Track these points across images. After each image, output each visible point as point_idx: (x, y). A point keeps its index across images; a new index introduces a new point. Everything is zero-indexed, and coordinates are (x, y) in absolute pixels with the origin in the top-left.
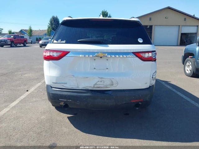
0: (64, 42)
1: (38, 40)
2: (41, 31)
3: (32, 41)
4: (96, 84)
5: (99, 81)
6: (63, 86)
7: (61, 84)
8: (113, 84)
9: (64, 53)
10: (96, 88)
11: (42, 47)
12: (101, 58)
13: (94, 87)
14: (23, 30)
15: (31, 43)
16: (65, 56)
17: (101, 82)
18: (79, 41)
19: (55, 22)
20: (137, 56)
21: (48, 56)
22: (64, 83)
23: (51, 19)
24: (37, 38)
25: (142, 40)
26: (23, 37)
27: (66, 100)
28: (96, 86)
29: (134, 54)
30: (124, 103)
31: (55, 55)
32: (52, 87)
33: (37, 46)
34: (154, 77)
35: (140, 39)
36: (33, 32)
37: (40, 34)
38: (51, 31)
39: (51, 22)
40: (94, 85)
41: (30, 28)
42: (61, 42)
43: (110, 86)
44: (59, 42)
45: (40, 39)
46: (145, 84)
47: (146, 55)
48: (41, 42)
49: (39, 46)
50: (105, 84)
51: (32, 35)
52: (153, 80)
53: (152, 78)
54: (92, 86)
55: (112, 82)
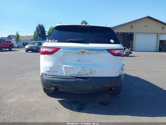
0: (57, 41)
1: (25, 45)
2: (28, 36)
3: (18, 45)
4: (79, 72)
5: (82, 70)
6: (54, 74)
7: (53, 73)
8: (92, 72)
9: (57, 49)
10: (79, 75)
11: (28, 52)
12: (84, 52)
13: (78, 75)
14: (11, 35)
15: (18, 48)
16: (57, 51)
17: (83, 71)
18: (68, 41)
19: (41, 29)
20: (110, 52)
21: (44, 51)
22: (56, 72)
23: (37, 27)
24: (23, 43)
25: (113, 41)
26: (10, 41)
27: (56, 85)
28: (79, 74)
29: (108, 51)
30: (100, 87)
31: (50, 50)
32: (46, 75)
33: (23, 51)
34: (122, 68)
35: (112, 40)
36: (20, 37)
37: (27, 39)
38: (37, 37)
39: (37, 29)
40: (78, 73)
41: (17, 33)
42: (55, 41)
43: (90, 74)
44: (53, 41)
45: (27, 44)
46: (116, 73)
47: (117, 52)
48: (27, 47)
49: (25, 51)
50: (86, 72)
51: (19, 40)
52: (122, 70)
53: (121, 69)
54: (77, 74)
55: (91, 71)
